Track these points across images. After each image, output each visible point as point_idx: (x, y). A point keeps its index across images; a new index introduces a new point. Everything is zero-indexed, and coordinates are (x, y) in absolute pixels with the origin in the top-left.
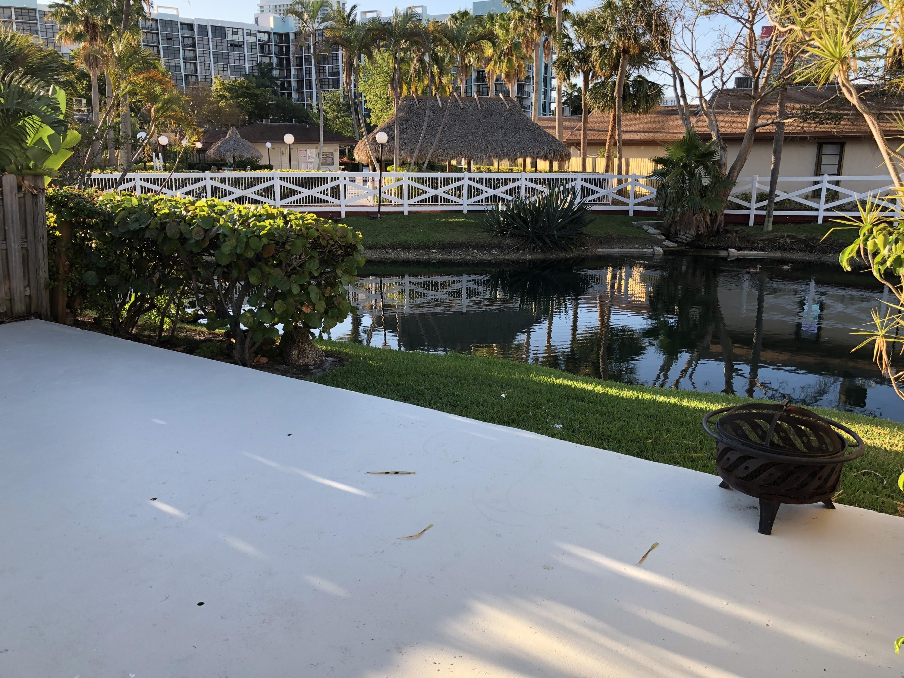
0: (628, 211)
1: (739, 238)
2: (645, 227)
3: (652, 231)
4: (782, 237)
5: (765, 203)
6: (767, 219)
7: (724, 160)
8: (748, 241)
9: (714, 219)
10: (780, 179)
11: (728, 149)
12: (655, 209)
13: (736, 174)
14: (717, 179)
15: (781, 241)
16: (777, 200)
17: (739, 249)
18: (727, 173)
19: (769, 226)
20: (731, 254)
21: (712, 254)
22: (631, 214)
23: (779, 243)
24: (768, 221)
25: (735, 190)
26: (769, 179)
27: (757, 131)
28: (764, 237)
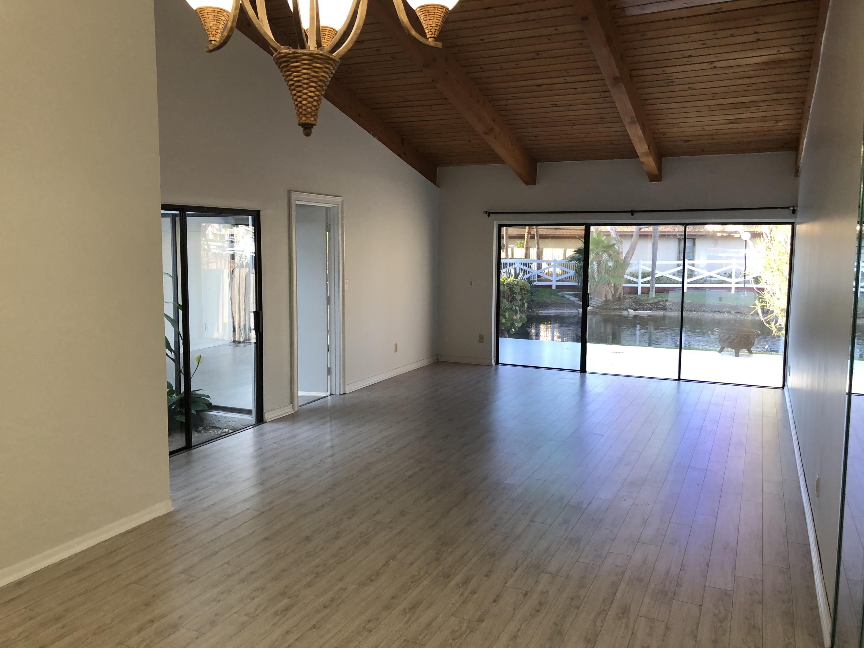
0: (552, 285)
1: (634, 302)
2: (567, 296)
3: (572, 298)
4: (663, 301)
5: (649, 278)
6: (651, 289)
7: (621, 250)
8: (640, 304)
9: (616, 289)
10: (658, 262)
11: (623, 242)
12: (576, 284)
13: (629, 259)
14: (616, 262)
15: (662, 303)
16: (656, 276)
17: (635, 310)
18: (623, 259)
19: (653, 294)
20: (630, 313)
21: (618, 313)
22: (554, 287)
23: (661, 305)
24: (652, 291)
25: (629, 270)
26: (650, 262)
27: (641, 230)
28: (651, 302)
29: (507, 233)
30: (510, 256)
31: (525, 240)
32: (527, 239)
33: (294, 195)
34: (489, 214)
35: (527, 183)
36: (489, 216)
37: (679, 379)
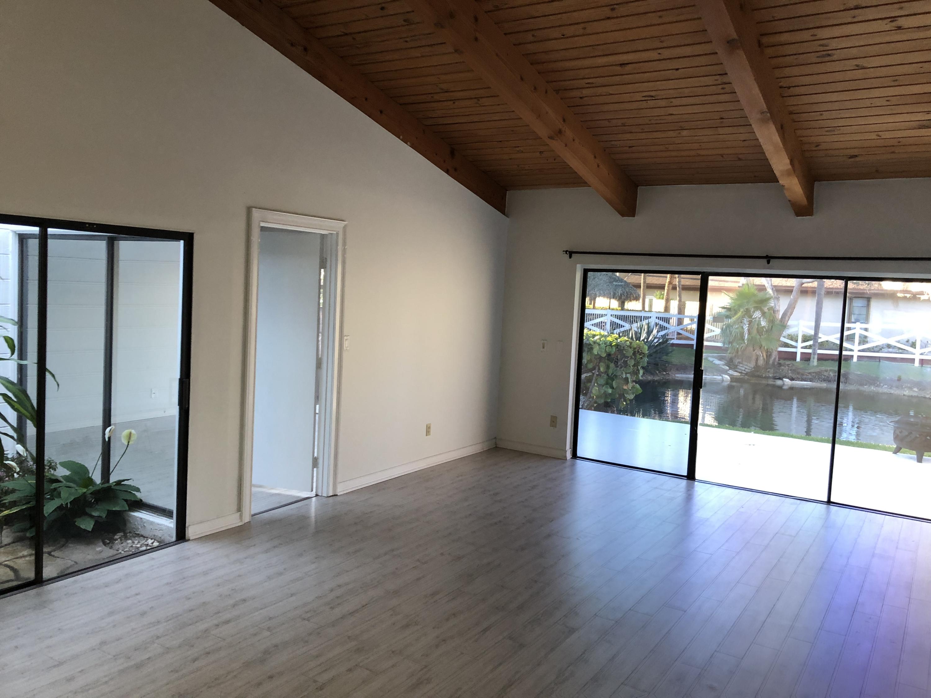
0: (693, 345)
1: (791, 370)
2: (711, 359)
3: (717, 362)
4: (826, 371)
5: (811, 343)
6: (812, 356)
7: (777, 307)
8: (798, 373)
9: (769, 355)
10: (823, 324)
11: (780, 298)
12: (719, 344)
13: (787, 318)
14: (772, 321)
15: (826, 374)
16: (820, 341)
17: (792, 379)
18: (780, 317)
19: (814, 362)
20: (786, 383)
21: (771, 382)
22: (695, 348)
23: (824, 375)
24: (814, 358)
25: (786, 333)
26: (813, 324)
27: (803, 286)
28: (812, 371)
29: (644, 282)
30: (647, 308)
31: (666, 291)
32: (668, 290)
33: (256, 214)
34: (571, 254)
35: (623, 215)
36: (570, 257)
37: (829, 502)
